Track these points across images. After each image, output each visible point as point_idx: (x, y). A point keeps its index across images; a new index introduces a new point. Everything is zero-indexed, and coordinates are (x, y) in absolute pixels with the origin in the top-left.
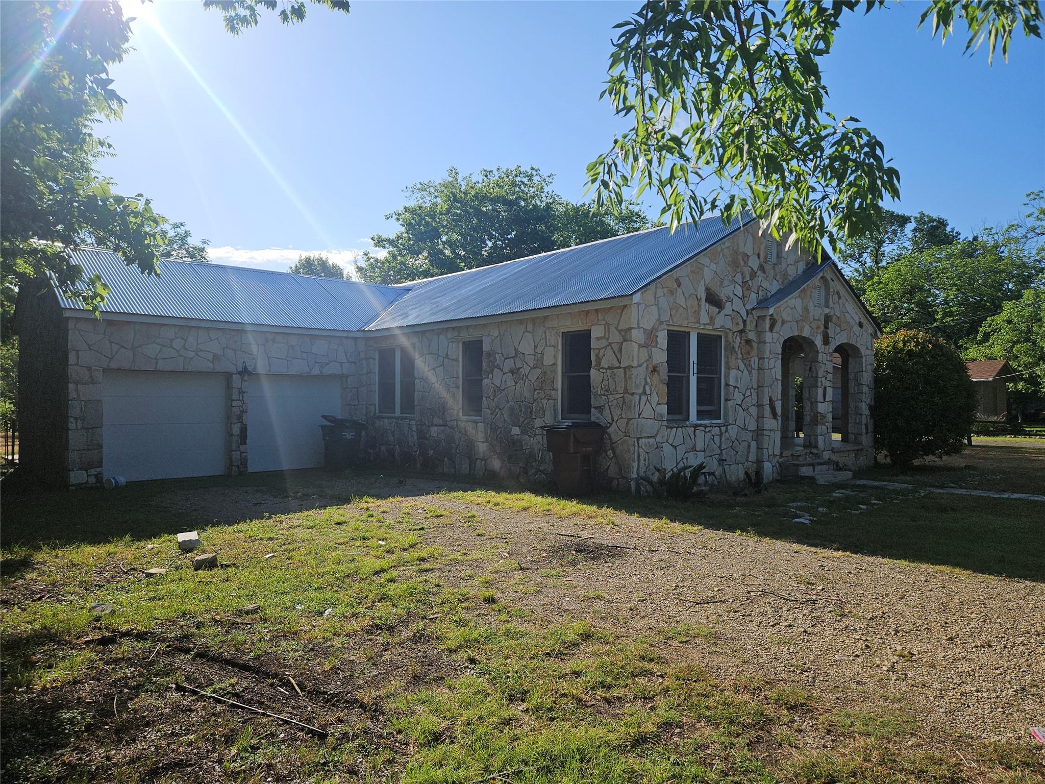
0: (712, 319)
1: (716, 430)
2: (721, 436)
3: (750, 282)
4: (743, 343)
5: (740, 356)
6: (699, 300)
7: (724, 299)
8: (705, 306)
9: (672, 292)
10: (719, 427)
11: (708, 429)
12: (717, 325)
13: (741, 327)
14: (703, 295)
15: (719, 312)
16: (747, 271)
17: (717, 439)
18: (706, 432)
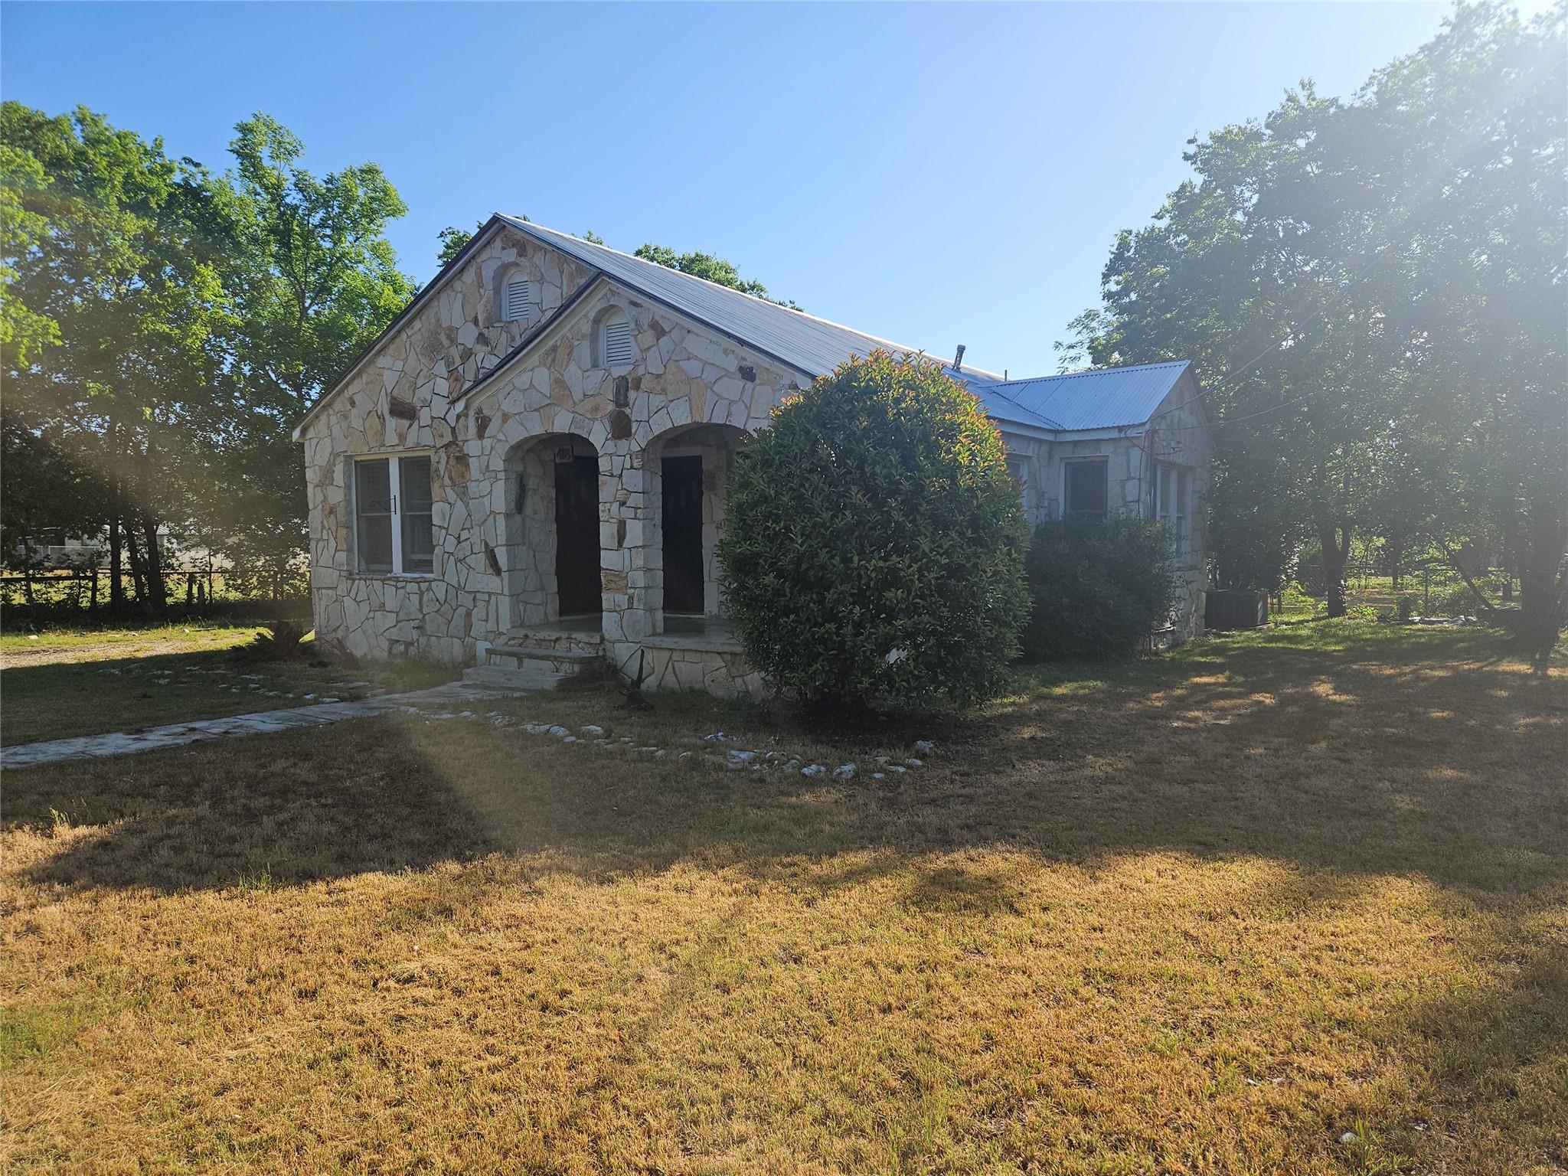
0: (402, 437)
1: (412, 587)
2: (421, 594)
3: (460, 369)
4: (452, 462)
5: (447, 481)
6: (381, 417)
7: (418, 404)
8: (392, 423)
9: (345, 417)
10: (418, 583)
11: (400, 585)
12: (409, 443)
13: (448, 438)
14: (385, 407)
15: (410, 426)
16: (455, 353)
17: (415, 599)
18: (397, 589)
